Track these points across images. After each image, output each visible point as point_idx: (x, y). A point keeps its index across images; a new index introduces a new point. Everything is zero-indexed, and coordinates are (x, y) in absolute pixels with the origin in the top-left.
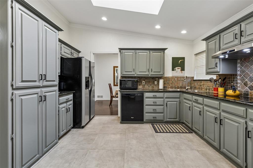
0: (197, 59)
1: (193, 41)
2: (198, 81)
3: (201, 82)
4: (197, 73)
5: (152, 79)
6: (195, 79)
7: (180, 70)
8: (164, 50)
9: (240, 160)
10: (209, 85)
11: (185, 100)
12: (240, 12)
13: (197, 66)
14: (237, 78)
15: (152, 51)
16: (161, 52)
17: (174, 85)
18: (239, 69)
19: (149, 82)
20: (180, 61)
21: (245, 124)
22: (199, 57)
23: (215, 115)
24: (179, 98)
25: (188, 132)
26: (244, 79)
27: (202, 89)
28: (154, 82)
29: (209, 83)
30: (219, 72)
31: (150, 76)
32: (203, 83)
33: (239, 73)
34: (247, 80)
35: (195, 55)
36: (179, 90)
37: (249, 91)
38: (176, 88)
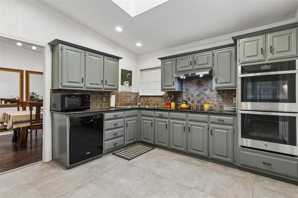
0: (142, 75)
1: (138, 55)
2: (145, 97)
3: (148, 98)
4: (142, 89)
5: (101, 94)
6: (140, 94)
7: (128, 84)
8: (118, 58)
9: (204, 152)
10: (157, 100)
11: (142, 117)
12: (186, 44)
13: (142, 82)
14: (182, 95)
15: (106, 57)
16: (116, 61)
17: (123, 101)
18: (184, 88)
19: (97, 98)
20: (128, 75)
21: (207, 127)
22: (145, 73)
23: (183, 125)
24: (136, 116)
25: (151, 149)
26: (187, 95)
27: (150, 105)
28: (102, 98)
29: (158, 99)
30: (175, 89)
31: (103, 90)
32: (150, 99)
33: (184, 90)
34: (190, 96)
35: (140, 70)
36: (129, 107)
37: (191, 104)
38: (124, 105)
